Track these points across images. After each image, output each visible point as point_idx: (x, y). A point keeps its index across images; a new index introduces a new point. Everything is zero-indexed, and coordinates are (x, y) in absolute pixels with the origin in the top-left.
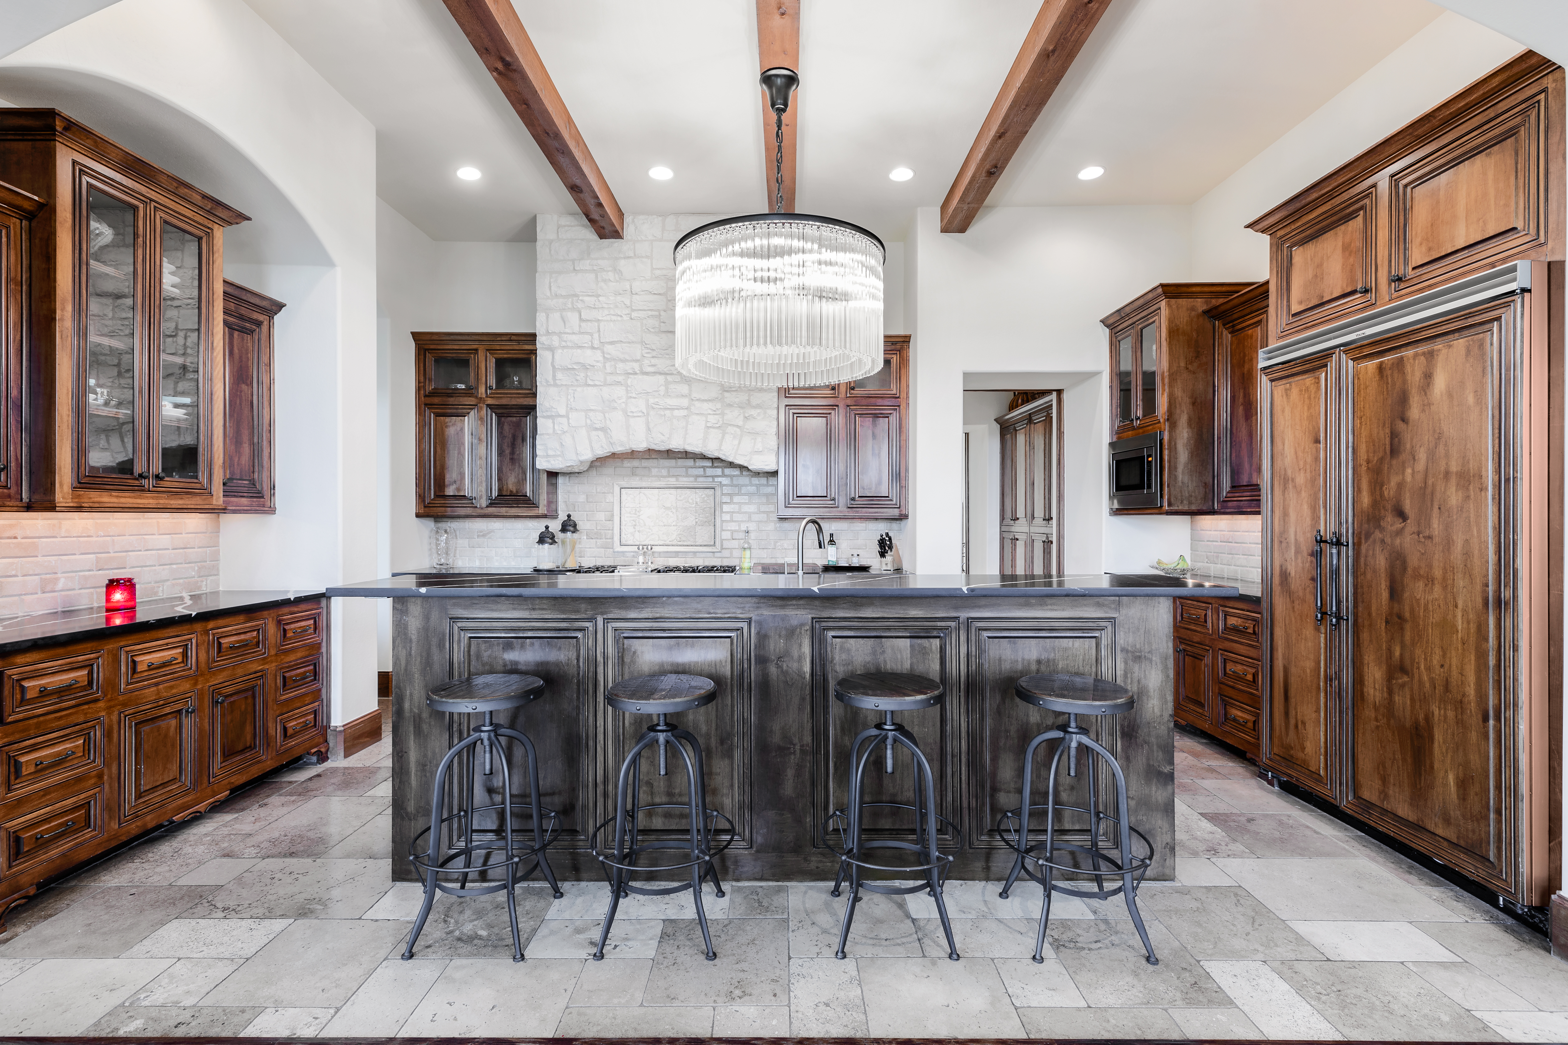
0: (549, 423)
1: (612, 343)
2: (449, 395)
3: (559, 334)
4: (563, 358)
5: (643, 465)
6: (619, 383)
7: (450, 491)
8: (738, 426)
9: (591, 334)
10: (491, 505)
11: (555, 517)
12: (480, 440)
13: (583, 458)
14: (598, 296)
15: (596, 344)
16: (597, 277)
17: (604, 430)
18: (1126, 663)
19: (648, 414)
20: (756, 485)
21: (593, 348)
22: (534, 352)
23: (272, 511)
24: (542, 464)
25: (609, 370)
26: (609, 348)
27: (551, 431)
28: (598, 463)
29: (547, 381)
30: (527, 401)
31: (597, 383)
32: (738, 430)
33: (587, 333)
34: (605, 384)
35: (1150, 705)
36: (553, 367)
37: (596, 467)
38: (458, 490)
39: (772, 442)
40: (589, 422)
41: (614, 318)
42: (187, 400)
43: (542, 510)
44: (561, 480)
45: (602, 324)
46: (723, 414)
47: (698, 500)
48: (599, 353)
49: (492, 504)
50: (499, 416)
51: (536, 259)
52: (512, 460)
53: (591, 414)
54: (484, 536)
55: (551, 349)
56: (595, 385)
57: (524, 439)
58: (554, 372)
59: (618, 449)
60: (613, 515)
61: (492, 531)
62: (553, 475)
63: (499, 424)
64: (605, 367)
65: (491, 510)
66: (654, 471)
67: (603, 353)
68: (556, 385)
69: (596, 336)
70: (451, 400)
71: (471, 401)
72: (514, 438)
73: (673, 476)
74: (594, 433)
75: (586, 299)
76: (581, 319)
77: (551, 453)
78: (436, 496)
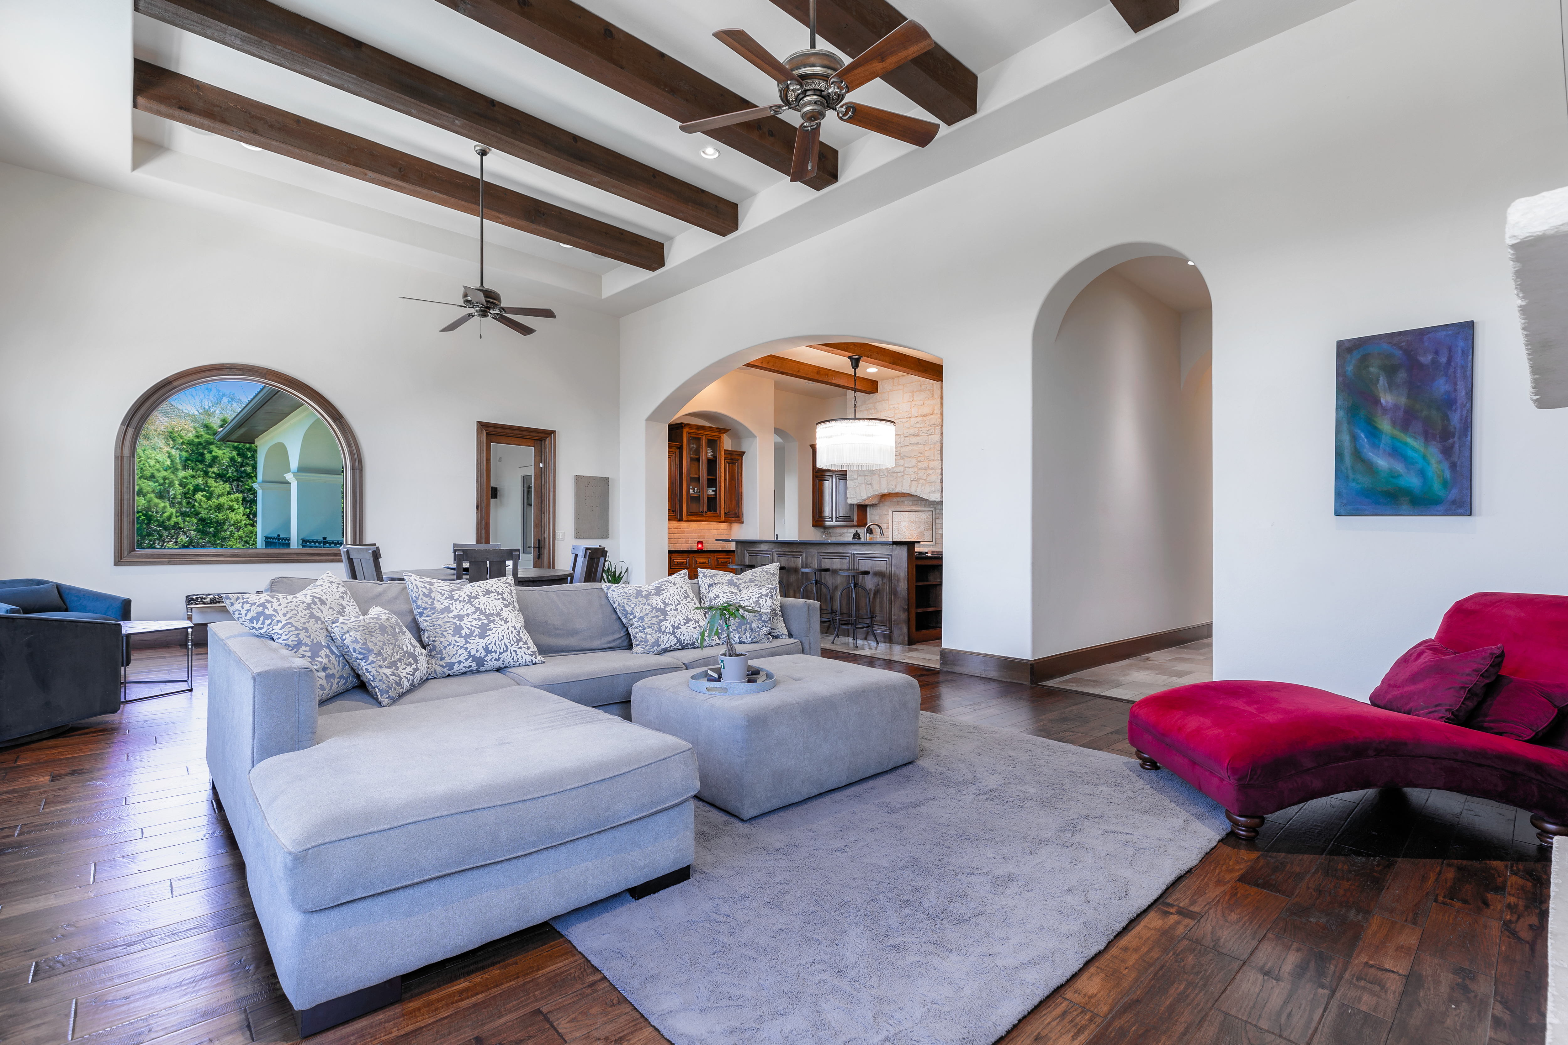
0: (851, 483)
5: (901, 500)
7: (824, 515)
11: (863, 526)
12: (833, 491)
13: (863, 498)
19: (887, 476)
23: (742, 523)
24: (849, 501)
35: (901, 584)
40: (865, 481)
43: (855, 523)
53: (866, 477)
59: (882, 495)
60: (888, 525)
61: (843, 533)
62: (862, 506)
63: (841, 483)
70: (823, 474)
74: (867, 486)
77: (852, 496)
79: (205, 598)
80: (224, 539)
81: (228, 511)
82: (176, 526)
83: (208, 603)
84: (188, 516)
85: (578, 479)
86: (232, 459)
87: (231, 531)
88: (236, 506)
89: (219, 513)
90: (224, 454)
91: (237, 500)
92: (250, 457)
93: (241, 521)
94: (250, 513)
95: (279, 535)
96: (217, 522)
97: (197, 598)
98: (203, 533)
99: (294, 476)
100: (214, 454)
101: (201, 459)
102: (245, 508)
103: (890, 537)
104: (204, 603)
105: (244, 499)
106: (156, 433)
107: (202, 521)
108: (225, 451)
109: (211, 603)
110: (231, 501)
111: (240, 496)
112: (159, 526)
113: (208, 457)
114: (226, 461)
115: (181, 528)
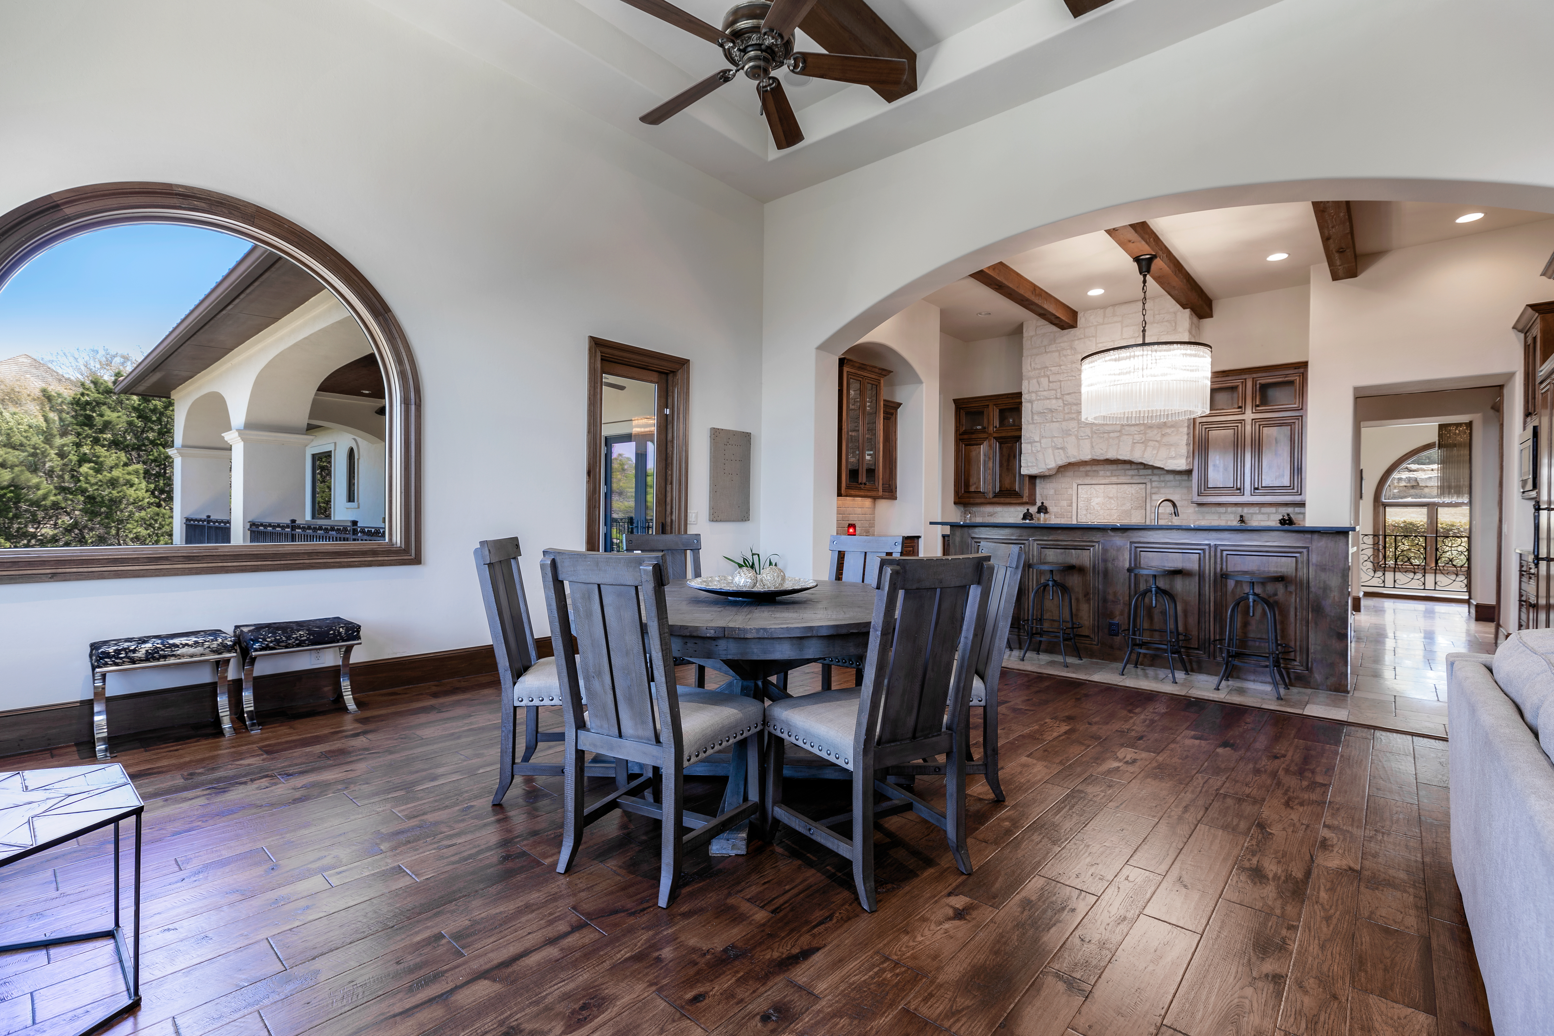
0: (1029, 446)
1: (1069, 394)
2: (972, 433)
3: (1036, 392)
4: (1038, 406)
5: (1094, 469)
6: (1073, 419)
7: (972, 489)
8: (1156, 441)
9: (1056, 390)
10: (995, 497)
11: (1033, 503)
12: (989, 458)
13: (1049, 467)
14: (1060, 366)
15: (1059, 395)
16: (1060, 354)
17: (1063, 448)
18: (1316, 572)
19: (1092, 437)
20: (1179, 480)
21: (1057, 398)
22: (1021, 403)
23: (896, 498)
24: (1024, 471)
25: (1066, 411)
26: (1067, 398)
27: (1030, 451)
28: (1063, 469)
29: (1028, 421)
30: (1016, 434)
31: (1059, 420)
32: (1156, 443)
33: (1053, 390)
34: (1064, 420)
35: (1332, 595)
36: (1032, 412)
37: (1061, 472)
38: (977, 488)
39: (1183, 450)
40: (1053, 444)
41: (1070, 378)
42: (872, 452)
43: (1025, 499)
44: (1038, 481)
45: (1062, 383)
46: (1145, 433)
47: (1133, 492)
48: (1060, 401)
49: (996, 495)
50: (1000, 444)
51: (1022, 349)
52: (1008, 469)
53: (1055, 439)
54: (991, 515)
55: (1031, 402)
56: (1058, 421)
57: (1015, 457)
58: (1032, 416)
59: (1072, 460)
60: (1072, 503)
61: (996, 513)
62: (1033, 478)
63: (1000, 448)
64: (1064, 409)
65: (996, 500)
66: (1101, 473)
67: (1063, 401)
68: (1033, 423)
69: (1059, 391)
70: (974, 436)
71: (985, 435)
72: (1009, 456)
73: (1115, 476)
74: (1057, 451)
75: (1052, 368)
76: (1049, 382)
77: (1030, 464)
78: (965, 492)
79: (134, 651)
80: (120, 521)
81: (124, 487)
82: (55, 506)
83: (141, 661)
84: (71, 493)
85: (716, 433)
86: (130, 424)
87: (131, 511)
88: (136, 481)
89: (113, 489)
90: (118, 418)
91: (137, 472)
92: (154, 421)
93: (143, 499)
94: (155, 489)
95: (209, 517)
96: (111, 500)
97: (118, 652)
98: (92, 514)
99: (240, 435)
100: (106, 418)
101: (88, 421)
102: (148, 483)
103: (1074, 518)
104: (133, 661)
105: (147, 473)
106: (29, 398)
107: (91, 499)
108: (120, 414)
109: (147, 660)
110: (129, 474)
111: (140, 467)
112: (31, 505)
113: (98, 421)
114: (122, 426)
115: (62, 508)
